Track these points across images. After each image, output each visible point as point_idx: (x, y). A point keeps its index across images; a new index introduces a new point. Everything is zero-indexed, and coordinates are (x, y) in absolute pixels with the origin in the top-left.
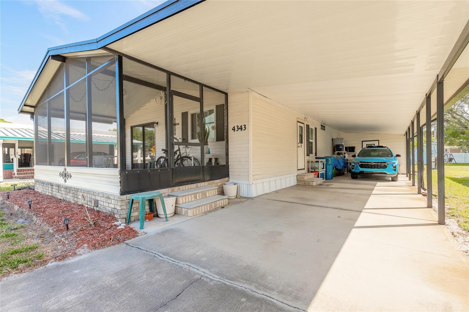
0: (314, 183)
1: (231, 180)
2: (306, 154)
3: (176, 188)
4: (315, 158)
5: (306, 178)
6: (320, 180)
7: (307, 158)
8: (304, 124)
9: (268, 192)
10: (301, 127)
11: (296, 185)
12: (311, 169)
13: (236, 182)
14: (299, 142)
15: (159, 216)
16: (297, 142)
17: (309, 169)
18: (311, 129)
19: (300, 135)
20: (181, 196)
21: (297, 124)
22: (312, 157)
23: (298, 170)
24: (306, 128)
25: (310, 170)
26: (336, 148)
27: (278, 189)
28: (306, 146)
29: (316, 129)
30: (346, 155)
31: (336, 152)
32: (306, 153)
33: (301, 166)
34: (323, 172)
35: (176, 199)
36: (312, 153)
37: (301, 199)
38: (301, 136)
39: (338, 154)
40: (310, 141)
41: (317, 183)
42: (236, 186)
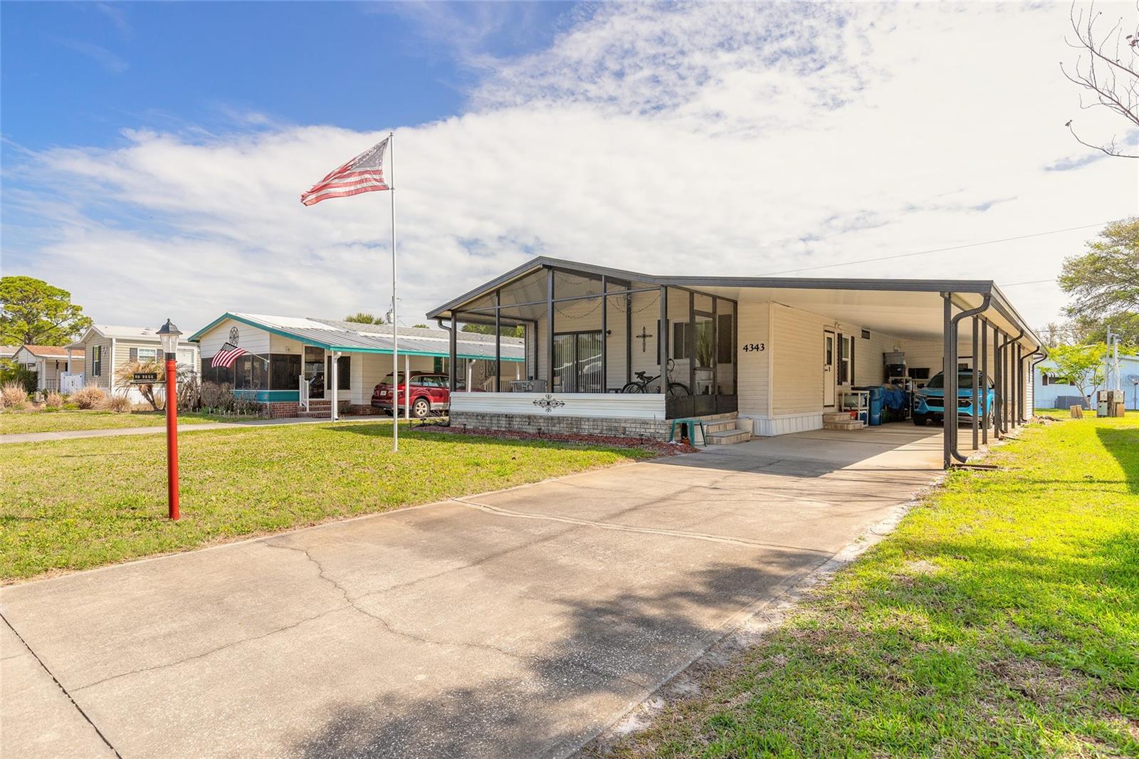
0: (850, 425)
1: (743, 415)
2: (836, 382)
4: (850, 389)
5: (837, 419)
6: (860, 424)
7: (838, 388)
8: (834, 333)
9: (788, 432)
10: (830, 339)
11: (822, 429)
12: (845, 406)
13: (748, 417)
14: (826, 363)
16: (824, 362)
17: (840, 407)
18: (845, 339)
19: (828, 351)
21: (824, 335)
22: (846, 386)
23: (825, 406)
24: (836, 340)
25: (843, 408)
26: (891, 370)
27: (799, 431)
28: (836, 368)
29: (853, 338)
30: (910, 384)
31: (891, 379)
32: (836, 379)
33: (829, 401)
34: (865, 412)
35: (707, 427)
36: (845, 380)
38: (829, 353)
39: (895, 382)
40: (844, 359)
41: (854, 427)
42: (749, 421)
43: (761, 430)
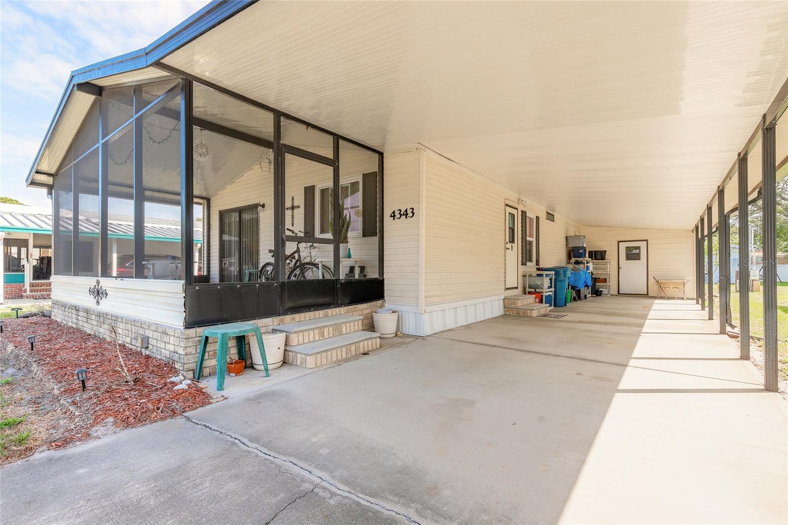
0: (534, 312)
1: (387, 305)
2: (520, 262)
3: (288, 318)
4: (535, 270)
5: (519, 304)
6: (545, 308)
7: (522, 269)
8: (517, 209)
9: (453, 326)
10: (512, 216)
11: (502, 315)
12: (529, 288)
13: (395, 308)
14: (508, 241)
15: (256, 366)
16: (505, 239)
17: (524, 288)
18: (530, 218)
19: (510, 228)
20: (295, 332)
21: (505, 209)
22: (532, 267)
23: (507, 289)
24: (520, 218)
25: (528, 290)
26: (574, 253)
27: (470, 322)
28: (520, 247)
29: (538, 218)
30: (591, 265)
31: (573, 260)
32: (520, 259)
33: (512, 282)
34: (550, 293)
35: (286, 336)
36: (531, 260)
37: (511, 339)
38: (512, 230)
39: (577, 263)
40: (528, 239)
41: (539, 312)
42: (395, 316)
43: (409, 328)
